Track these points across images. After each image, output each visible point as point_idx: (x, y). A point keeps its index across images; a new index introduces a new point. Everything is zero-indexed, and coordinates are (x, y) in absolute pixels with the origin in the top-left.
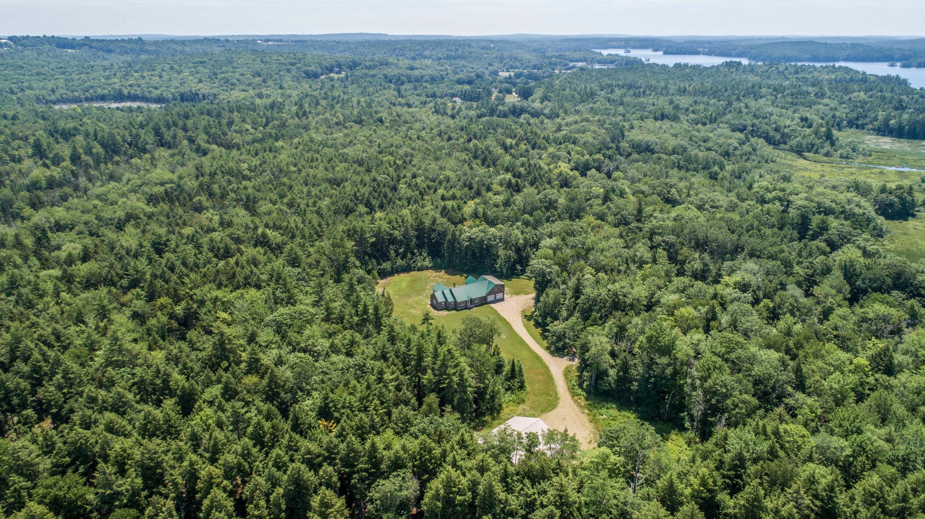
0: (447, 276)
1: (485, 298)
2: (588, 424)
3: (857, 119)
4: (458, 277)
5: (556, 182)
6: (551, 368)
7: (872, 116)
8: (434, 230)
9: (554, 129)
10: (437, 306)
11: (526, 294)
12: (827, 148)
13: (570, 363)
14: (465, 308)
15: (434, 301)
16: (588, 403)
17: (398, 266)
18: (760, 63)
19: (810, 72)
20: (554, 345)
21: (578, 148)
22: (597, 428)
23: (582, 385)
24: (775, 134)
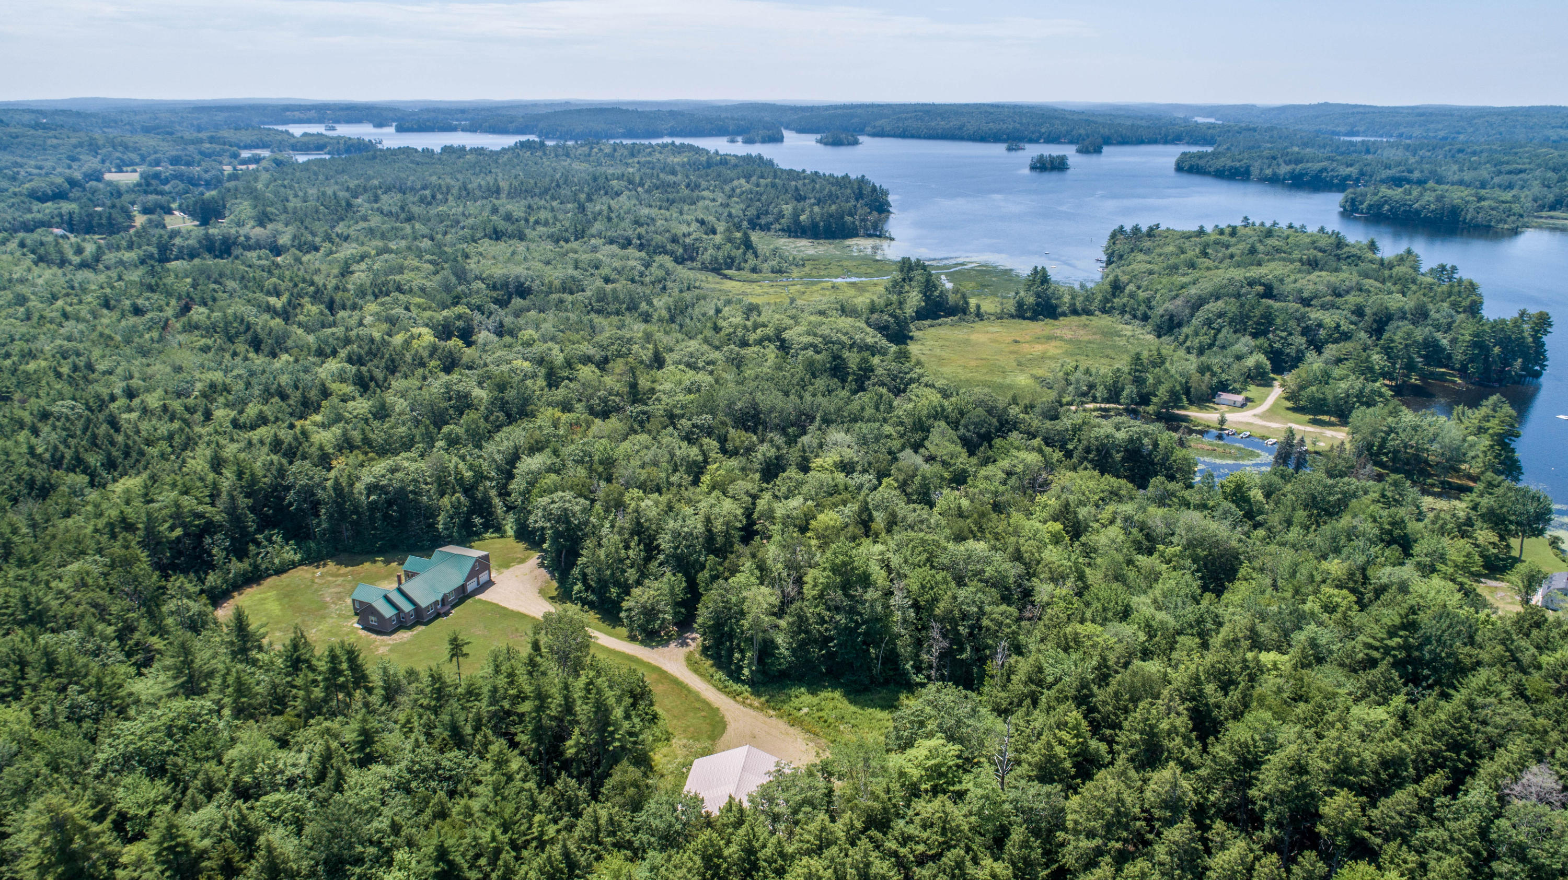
0: (344, 570)
1: (463, 587)
2: (792, 730)
4: (367, 565)
5: (433, 363)
6: (665, 668)
7: (776, 211)
8: (288, 488)
9: (336, 271)
10: (381, 627)
11: (522, 561)
12: (752, 262)
13: (685, 650)
14: (438, 615)
15: (373, 620)
16: (763, 699)
17: (236, 575)
18: (570, 143)
19: (650, 154)
20: (643, 629)
21: (418, 300)
22: (809, 731)
23: (736, 675)
24: (675, 247)
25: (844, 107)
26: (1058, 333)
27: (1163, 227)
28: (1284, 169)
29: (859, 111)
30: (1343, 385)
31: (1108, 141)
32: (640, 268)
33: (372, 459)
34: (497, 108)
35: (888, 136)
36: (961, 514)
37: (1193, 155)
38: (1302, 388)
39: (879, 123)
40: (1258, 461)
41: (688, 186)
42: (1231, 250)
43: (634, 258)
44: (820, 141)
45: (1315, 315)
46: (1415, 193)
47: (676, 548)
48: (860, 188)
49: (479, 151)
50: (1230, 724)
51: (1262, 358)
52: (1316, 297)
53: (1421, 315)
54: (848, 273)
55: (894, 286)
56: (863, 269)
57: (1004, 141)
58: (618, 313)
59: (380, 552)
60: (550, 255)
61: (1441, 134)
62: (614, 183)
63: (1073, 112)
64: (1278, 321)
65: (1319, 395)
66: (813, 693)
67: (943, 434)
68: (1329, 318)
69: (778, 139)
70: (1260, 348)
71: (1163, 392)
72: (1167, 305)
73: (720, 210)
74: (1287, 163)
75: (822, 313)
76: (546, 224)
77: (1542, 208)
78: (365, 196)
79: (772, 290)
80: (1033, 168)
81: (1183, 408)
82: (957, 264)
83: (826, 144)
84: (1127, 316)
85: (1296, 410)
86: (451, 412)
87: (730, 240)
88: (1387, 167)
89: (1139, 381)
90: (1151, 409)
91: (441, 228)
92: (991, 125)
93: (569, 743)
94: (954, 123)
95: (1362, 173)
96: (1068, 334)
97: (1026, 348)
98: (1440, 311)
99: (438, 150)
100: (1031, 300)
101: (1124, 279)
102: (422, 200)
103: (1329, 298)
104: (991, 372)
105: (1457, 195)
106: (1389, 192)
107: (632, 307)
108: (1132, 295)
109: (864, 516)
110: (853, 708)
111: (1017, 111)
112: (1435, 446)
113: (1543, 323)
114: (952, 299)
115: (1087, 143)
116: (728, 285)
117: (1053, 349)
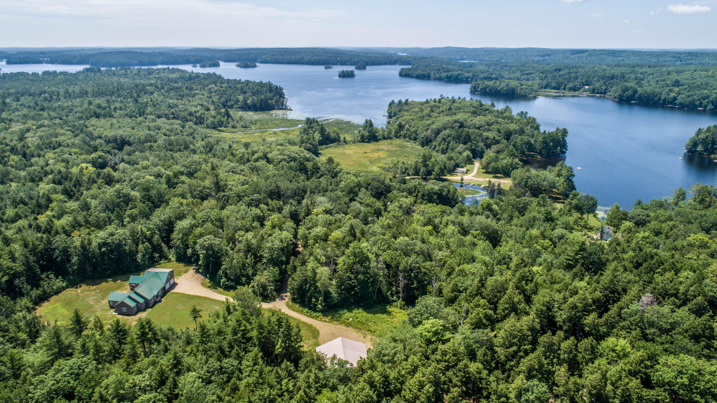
0: (92, 288)
1: (164, 288)
2: (348, 329)
3: (226, 102)
4: (104, 284)
5: (100, 181)
7: (235, 99)
8: (54, 249)
9: (16, 138)
10: (130, 312)
11: (186, 272)
12: (231, 124)
13: (284, 302)
14: (156, 303)
15: (124, 309)
16: (329, 318)
17: (35, 297)
18: (113, 69)
19: (158, 73)
20: (262, 295)
21: (75, 150)
22: (356, 328)
23: (314, 309)
24: (192, 118)
25: (244, 50)
26: (381, 147)
27: (410, 100)
28: (444, 75)
29: (253, 51)
30: (505, 161)
31: (368, 64)
32: (180, 128)
33: (93, 231)
34: (63, 51)
35: (269, 63)
36: (389, 227)
37: (406, 69)
38: (488, 164)
39: (264, 57)
40: (480, 194)
41: (187, 88)
42: (441, 109)
43: (176, 124)
44: (238, 66)
45: (485, 134)
46: (498, 83)
47: (272, 255)
48: (270, 87)
49: (65, 74)
50: (533, 296)
51: (469, 153)
52: (481, 127)
53: (522, 132)
54: (277, 126)
55: (304, 131)
56: (284, 124)
57: (323, 64)
58: (180, 150)
59: (109, 276)
60: (133, 125)
61: (496, 59)
62: (148, 88)
63: (349, 51)
64: (472, 137)
65: (496, 166)
66: (350, 311)
67: (365, 194)
68: (490, 135)
69: (218, 65)
70: (467, 149)
71: (436, 169)
72: (425, 133)
73: (208, 99)
74: (445, 72)
75: (282, 145)
76: (121, 109)
77: (541, 88)
78: (11, 98)
79: (246, 136)
80: (340, 76)
81: (445, 175)
82: (325, 120)
83: (241, 67)
84: (407, 139)
85: (487, 173)
86: (122, 204)
87: (219, 113)
88: (483, 73)
89: (426, 166)
90: (432, 177)
91: (64, 113)
92: (315, 57)
93: (278, 346)
94: (298, 56)
95: (474, 76)
96: (386, 148)
97: (370, 155)
98: (528, 129)
99: (40, 73)
100: (367, 134)
101: (403, 123)
102: (46, 99)
103: (486, 127)
104: (360, 166)
105: (514, 84)
106: (488, 83)
107: (187, 148)
108: (408, 130)
109: (352, 232)
110: (371, 315)
111: (325, 51)
112: (545, 183)
113: (565, 132)
114: (333, 135)
115: (359, 64)
116: (224, 134)
117: (382, 154)
